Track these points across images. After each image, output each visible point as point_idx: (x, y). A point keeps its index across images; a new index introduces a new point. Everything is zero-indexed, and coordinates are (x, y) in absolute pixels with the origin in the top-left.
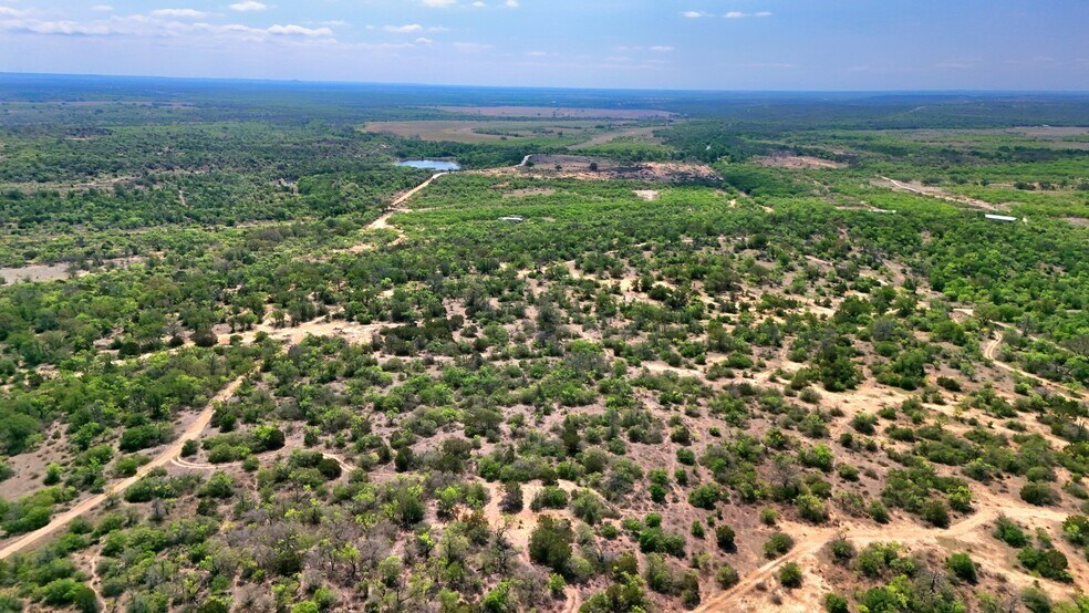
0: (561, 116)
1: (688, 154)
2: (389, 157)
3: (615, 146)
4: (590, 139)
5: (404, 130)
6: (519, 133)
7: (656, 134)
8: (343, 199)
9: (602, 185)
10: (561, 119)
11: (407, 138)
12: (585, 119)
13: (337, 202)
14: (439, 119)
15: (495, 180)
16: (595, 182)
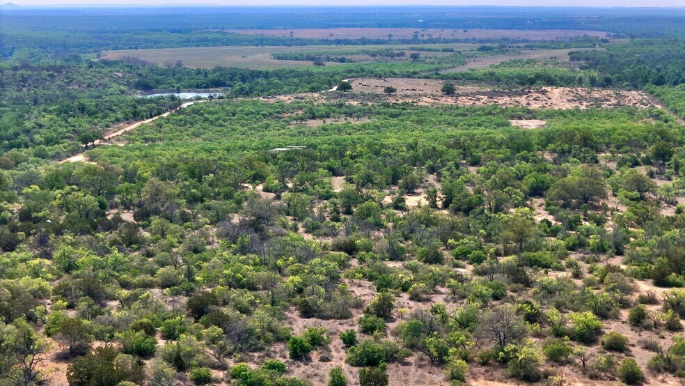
0: (426, 38)
1: (619, 79)
2: (124, 88)
3: (499, 71)
4: (464, 63)
5: (159, 57)
6: (347, 57)
7: (573, 57)
8: (27, 132)
9: (456, 112)
10: (425, 42)
11: (161, 66)
12: (466, 41)
13: (17, 135)
14: (224, 44)
15: (283, 108)
16: (446, 109)
